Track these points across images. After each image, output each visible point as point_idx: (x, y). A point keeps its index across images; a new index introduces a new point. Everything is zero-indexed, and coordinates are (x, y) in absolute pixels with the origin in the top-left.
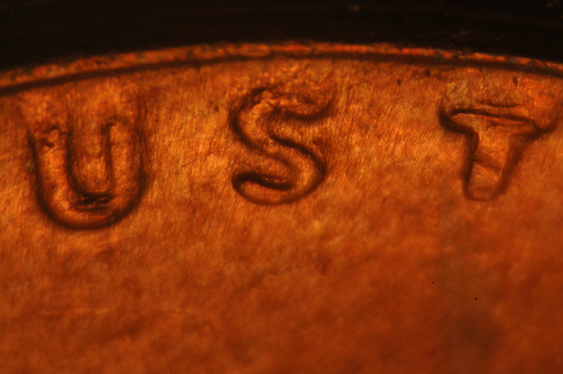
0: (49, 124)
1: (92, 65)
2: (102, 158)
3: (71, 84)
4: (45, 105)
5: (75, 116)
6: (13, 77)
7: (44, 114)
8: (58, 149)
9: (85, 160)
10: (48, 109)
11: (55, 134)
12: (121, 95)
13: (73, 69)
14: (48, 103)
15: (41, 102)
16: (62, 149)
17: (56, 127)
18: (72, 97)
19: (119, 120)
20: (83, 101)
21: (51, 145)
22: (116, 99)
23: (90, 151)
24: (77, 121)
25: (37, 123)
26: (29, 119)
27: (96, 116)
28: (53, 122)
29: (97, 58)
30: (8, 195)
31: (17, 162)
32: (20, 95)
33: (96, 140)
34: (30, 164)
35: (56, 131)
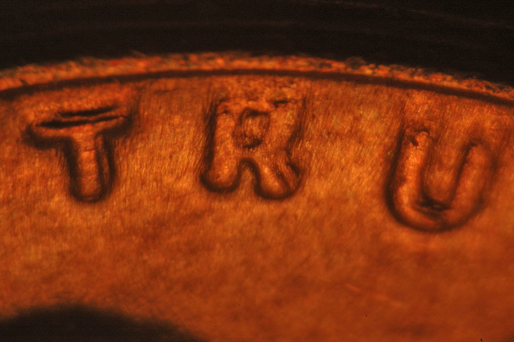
0: (422, 125)
1: (481, 88)
2: (452, 171)
3: (456, 97)
4: (426, 108)
5: (446, 127)
6: (412, 75)
7: (422, 115)
8: (420, 149)
9: (437, 166)
10: (426, 112)
11: (423, 135)
12: (493, 123)
13: (464, 86)
14: (429, 107)
15: (424, 104)
16: (423, 150)
17: (427, 130)
18: (451, 109)
19: (482, 144)
20: (460, 116)
21: (416, 144)
22: (488, 124)
23: (445, 161)
24: (446, 132)
25: (413, 120)
26: (407, 114)
27: (464, 133)
28: (426, 125)
29: (489, 83)
30: (361, 173)
31: (382, 148)
32: (410, 91)
33: (454, 154)
34: (391, 153)
35: (426, 133)
